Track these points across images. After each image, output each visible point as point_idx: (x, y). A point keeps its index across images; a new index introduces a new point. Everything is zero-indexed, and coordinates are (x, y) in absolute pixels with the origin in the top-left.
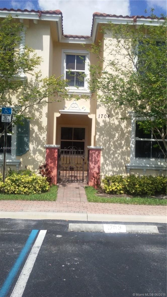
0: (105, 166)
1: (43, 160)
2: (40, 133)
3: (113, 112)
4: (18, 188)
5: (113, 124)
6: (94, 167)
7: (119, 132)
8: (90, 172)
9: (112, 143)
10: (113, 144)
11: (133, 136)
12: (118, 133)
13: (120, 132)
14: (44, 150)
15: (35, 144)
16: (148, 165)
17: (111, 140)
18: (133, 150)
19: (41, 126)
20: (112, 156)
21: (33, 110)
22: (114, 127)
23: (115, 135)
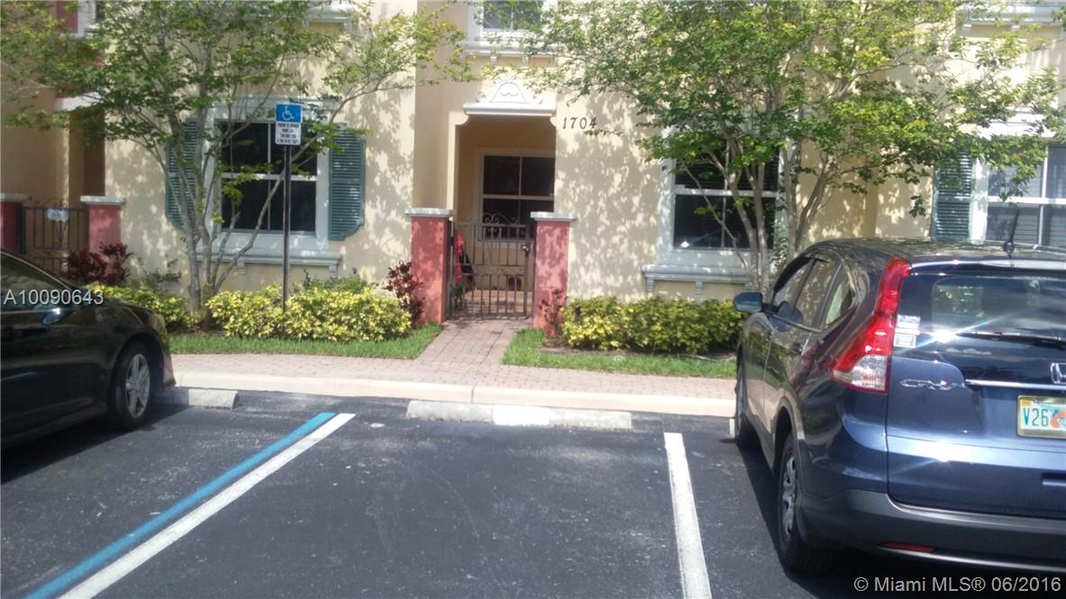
0: (582, 271)
1: (404, 251)
2: (394, 173)
3: (605, 110)
4: (320, 326)
5: (606, 146)
6: (550, 275)
7: (625, 170)
8: (538, 287)
9: (601, 204)
10: (607, 206)
11: (666, 180)
12: (621, 172)
13: (628, 169)
14: (406, 224)
15: (382, 206)
16: (708, 270)
17: (600, 194)
18: (666, 222)
19: (397, 155)
20: (603, 243)
21: (374, 107)
22: (609, 155)
23: (611, 178)
